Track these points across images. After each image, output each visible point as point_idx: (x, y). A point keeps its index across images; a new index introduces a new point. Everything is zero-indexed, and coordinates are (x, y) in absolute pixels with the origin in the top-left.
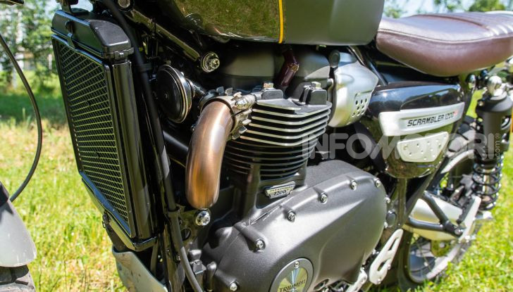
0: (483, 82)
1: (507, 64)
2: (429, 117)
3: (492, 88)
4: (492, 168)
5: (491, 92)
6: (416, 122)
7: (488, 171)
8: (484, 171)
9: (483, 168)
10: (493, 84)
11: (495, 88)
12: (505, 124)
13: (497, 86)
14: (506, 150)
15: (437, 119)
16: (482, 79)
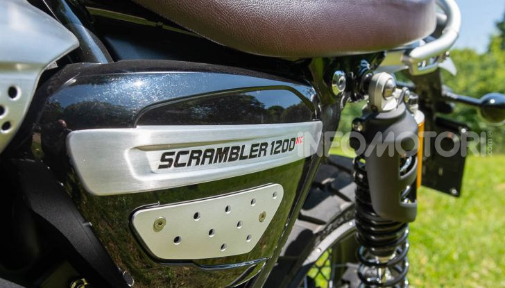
0: (362, 85)
1: (406, 59)
2: (223, 146)
3: (377, 95)
4: (390, 253)
5: (376, 103)
6: (184, 159)
7: (384, 260)
8: (377, 259)
9: (375, 254)
10: (380, 86)
11: (384, 96)
12: (405, 167)
13: (387, 91)
14: (412, 220)
15: (247, 152)
16: (359, 78)
